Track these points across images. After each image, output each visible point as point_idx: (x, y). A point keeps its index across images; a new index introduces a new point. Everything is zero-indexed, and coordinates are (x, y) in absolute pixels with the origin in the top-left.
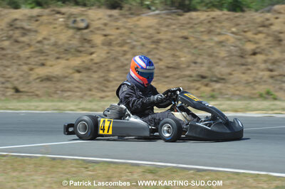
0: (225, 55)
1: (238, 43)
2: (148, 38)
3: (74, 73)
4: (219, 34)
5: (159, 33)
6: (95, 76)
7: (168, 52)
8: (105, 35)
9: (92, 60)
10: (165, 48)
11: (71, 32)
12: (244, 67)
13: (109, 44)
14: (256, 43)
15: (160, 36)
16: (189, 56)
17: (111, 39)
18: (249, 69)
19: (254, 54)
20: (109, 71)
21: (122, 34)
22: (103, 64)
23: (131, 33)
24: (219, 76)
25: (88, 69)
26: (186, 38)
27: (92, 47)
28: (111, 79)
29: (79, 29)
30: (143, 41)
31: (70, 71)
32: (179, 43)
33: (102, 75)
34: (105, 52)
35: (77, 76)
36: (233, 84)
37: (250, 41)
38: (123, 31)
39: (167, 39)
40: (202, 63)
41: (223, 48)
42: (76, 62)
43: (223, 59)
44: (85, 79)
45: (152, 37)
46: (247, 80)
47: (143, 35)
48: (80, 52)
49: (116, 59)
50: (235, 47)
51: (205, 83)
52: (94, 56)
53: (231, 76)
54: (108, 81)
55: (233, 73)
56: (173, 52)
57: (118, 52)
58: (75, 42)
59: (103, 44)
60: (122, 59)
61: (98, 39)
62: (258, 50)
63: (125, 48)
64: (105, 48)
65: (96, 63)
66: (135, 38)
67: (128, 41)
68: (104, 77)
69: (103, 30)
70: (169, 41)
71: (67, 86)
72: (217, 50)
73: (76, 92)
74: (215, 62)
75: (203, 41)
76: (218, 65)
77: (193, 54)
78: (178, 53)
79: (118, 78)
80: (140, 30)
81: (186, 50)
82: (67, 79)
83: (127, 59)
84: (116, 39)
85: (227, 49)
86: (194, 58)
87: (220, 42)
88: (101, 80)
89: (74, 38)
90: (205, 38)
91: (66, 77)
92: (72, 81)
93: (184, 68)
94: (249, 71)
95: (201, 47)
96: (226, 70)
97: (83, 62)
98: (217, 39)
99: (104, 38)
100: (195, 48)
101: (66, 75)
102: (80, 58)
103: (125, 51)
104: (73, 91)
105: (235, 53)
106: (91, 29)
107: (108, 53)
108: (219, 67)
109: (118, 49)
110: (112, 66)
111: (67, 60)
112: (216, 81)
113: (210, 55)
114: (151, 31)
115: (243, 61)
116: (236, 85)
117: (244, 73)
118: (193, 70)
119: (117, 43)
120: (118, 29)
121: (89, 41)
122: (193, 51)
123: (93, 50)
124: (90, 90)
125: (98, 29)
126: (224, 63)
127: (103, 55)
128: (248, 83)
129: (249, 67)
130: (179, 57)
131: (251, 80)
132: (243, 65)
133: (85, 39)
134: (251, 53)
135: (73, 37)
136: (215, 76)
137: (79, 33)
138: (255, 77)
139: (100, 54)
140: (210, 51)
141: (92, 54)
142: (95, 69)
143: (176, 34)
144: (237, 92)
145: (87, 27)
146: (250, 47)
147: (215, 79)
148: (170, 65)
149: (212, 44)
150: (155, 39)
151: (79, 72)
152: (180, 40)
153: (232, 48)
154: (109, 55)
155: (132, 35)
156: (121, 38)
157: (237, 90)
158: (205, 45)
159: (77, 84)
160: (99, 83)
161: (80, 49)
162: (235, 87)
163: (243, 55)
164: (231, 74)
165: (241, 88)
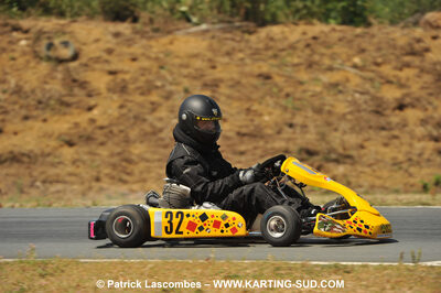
0: (348, 110)
1: (368, 86)
2: (195, 78)
3: (61, 146)
4: (330, 69)
5: (214, 67)
6: (104, 152)
7: (236, 104)
8: (112, 73)
9: (92, 121)
10: (229, 97)
11: (44, 67)
12: (384, 133)
13: (123, 89)
14: (401, 86)
15: (218, 74)
16: (277, 112)
17: (124, 80)
18: (396, 137)
19: (401, 107)
20: (127, 141)
21: (144, 71)
22: (115, 129)
23: (162, 67)
24: (341, 150)
25: (89, 139)
26: (268, 77)
27: (90, 95)
28: (134, 157)
29: (60, 61)
30: (186, 83)
31: (53, 143)
32: (256, 87)
33: (118, 150)
34: (117, 105)
35: (68, 152)
36: (370, 166)
37: (389, 82)
38: (145, 63)
39: (232, 79)
40: (304, 126)
41: (340, 97)
42: (62, 125)
43: (343, 117)
44: (85, 157)
45: (202, 76)
46: (394, 158)
47: (185, 71)
48: (68, 105)
49: (138, 119)
50: (362, 93)
51: (316, 164)
52: (95, 112)
53: (363, 152)
54: (129, 161)
55: (366, 144)
56: (247, 106)
57: (141, 105)
58: (56, 87)
59: (110, 90)
60: (150, 118)
61: (99, 80)
62: (408, 100)
63: (154, 97)
64: (115, 97)
65: (102, 128)
66: (169, 78)
67: (159, 84)
68: (119, 154)
69: (107, 61)
70: (236, 84)
71: (52, 171)
72: (329, 99)
73: (72, 183)
74: (329, 124)
75: (301, 83)
76: (336, 130)
77: (285, 109)
78: (255, 107)
79: (148, 156)
80: (177, 61)
81: (270, 101)
82: (49, 159)
83: (161, 119)
84: (135, 80)
85: (350, 98)
86: (288, 116)
87: (335, 85)
88: (115, 160)
89: (53, 78)
90: (304, 76)
91: (49, 155)
92: (60, 163)
93: (270, 136)
94: (396, 142)
95: (298, 95)
96: (352, 139)
97: (77, 125)
98: (326, 78)
99: (110, 77)
100: (288, 95)
101: (47, 150)
102: (68, 118)
103: (153, 103)
104: (65, 182)
105: (364, 106)
106: (83, 60)
107: (121, 107)
108: (338, 134)
109: (139, 99)
110: (133, 134)
111: (45, 121)
112: (337, 161)
113: (319, 111)
114: (198, 63)
115: (382, 121)
116: (375, 167)
117: (386, 145)
118: (289, 140)
119: (138, 88)
120: (134, 60)
121: (83, 85)
122: (283, 102)
123: (92, 102)
124: (98, 179)
125: (97, 60)
126: (344, 126)
127: (114, 111)
128: (396, 164)
129: (396, 133)
130: (261, 115)
131: (401, 157)
132: (383, 129)
133: (75, 81)
134: (394, 105)
135: (50, 76)
136: (332, 150)
137: (60, 68)
138: (409, 153)
139: (106, 110)
140: (317, 103)
141: (90, 109)
142: (102, 139)
143: (247, 69)
144: (378, 182)
145: (75, 57)
146: (391, 94)
147: (333, 156)
148: (244, 130)
149: (318, 89)
150: (208, 79)
151: (70, 144)
152: (256, 82)
153: (357, 95)
154: (124, 111)
155: (163, 72)
156: (143, 79)
157: (379, 178)
158: (305, 91)
159: (71, 169)
160: (114, 166)
161: (66, 99)
162: (374, 171)
163: (380, 109)
164: (362, 147)
165: (385, 173)
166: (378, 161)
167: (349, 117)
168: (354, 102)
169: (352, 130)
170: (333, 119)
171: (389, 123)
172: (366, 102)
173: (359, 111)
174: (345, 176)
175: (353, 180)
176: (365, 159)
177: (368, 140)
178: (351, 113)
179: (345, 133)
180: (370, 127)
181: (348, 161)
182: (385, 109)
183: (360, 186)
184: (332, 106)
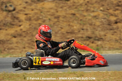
0: (100, 24)
1: (105, 16)
3: (12, 38)
4: (93, 11)
5: (57, 12)
7: (65, 23)
8: (26, 14)
9: (21, 29)
12: (112, 31)
14: (116, 16)
16: (78, 25)
17: (30, 17)
18: (115, 32)
19: (116, 23)
22: (28, 32)
24: (99, 37)
25: (20, 35)
26: (74, 14)
29: (10, 11)
32: (71, 18)
34: (28, 24)
36: (108, 41)
37: (112, 15)
40: (87, 30)
41: (97, 20)
43: (98, 26)
44: (20, 41)
50: (104, 19)
51: (92, 41)
52: (22, 27)
53: (106, 37)
55: (107, 34)
56: (69, 24)
57: (36, 24)
59: (26, 20)
62: (118, 21)
64: (28, 22)
68: (30, 40)
69: (24, 11)
70: (65, 17)
72: (94, 21)
75: (85, 16)
76: (97, 30)
77: (81, 24)
85: (100, 20)
87: (95, 16)
90: (85, 14)
91: (8, 40)
92: (12, 43)
95: (84, 20)
96: (102, 33)
98: (92, 14)
100: (81, 20)
104: (14, 49)
105: (105, 23)
106: (17, 11)
107: (30, 25)
112: (98, 40)
113: (91, 25)
114: (53, 11)
115: (111, 27)
116: (110, 42)
117: (113, 35)
118: (83, 34)
122: (80, 22)
126: (99, 29)
127: (27, 26)
128: (116, 40)
130: (73, 26)
131: (118, 38)
132: (111, 29)
133: (15, 17)
134: (114, 22)
136: (96, 37)
138: (120, 37)
139: (25, 26)
140: (90, 22)
141: (20, 26)
143: (68, 12)
144: (111, 46)
145: (14, 10)
146: (113, 19)
147: (97, 39)
148: (68, 31)
149: (90, 18)
151: (15, 37)
152: (71, 16)
153: (102, 19)
155: (42, 14)
157: (111, 45)
158: (86, 19)
162: (110, 43)
163: (110, 24)
164: (105, 35)
165: (113, 44)
166: (111, 40)
167: (101, 26)
168: (102, 22)
169: (102, 30)
170: (96, 27)
171: (113, 28)
172: (105, 21)
173: (103, 24)
174: (101, 45)
175: (103, 46)
176: (107, 39)
177: (107, 33)
178: (101, 25)
179: (99, 31)
180: (107, 29)
181: (101, 40)
182: (111, 23)
183: (106, 48)
184: (95, 23)
